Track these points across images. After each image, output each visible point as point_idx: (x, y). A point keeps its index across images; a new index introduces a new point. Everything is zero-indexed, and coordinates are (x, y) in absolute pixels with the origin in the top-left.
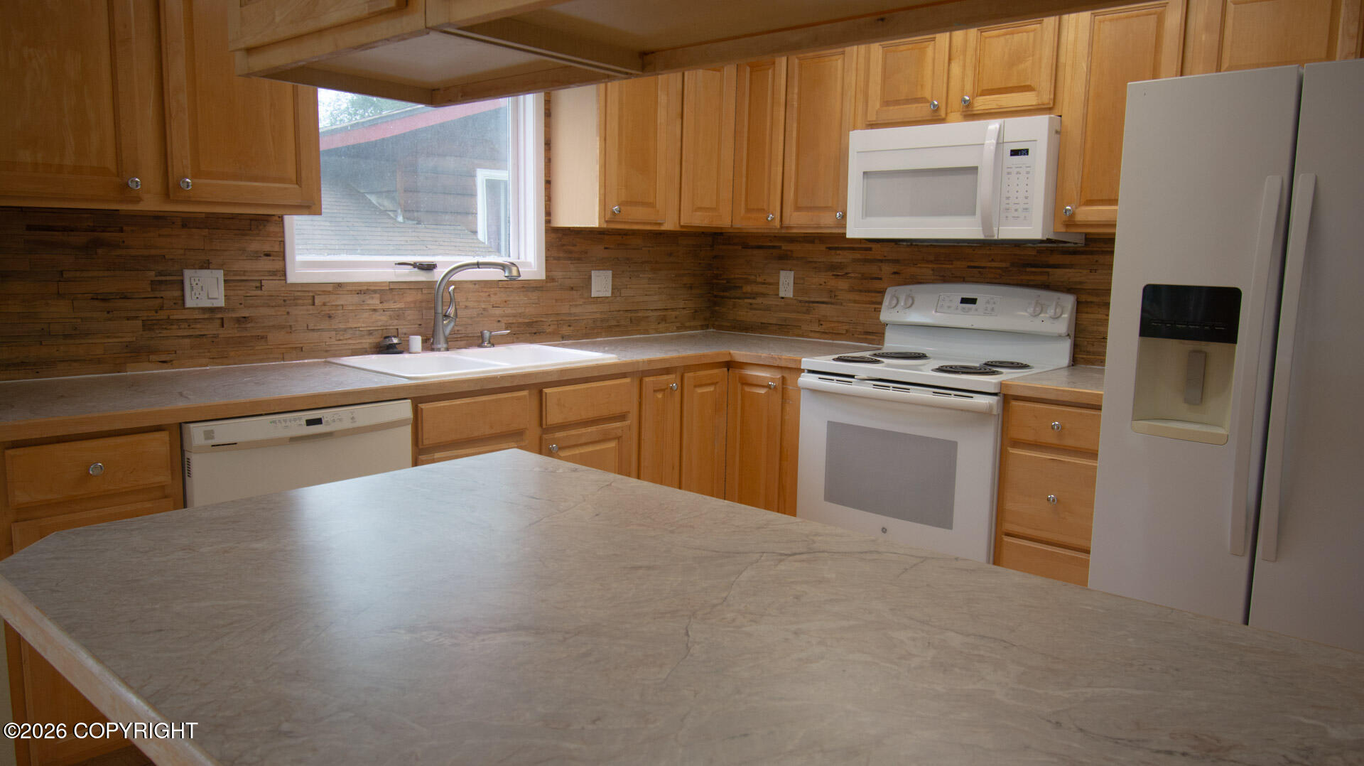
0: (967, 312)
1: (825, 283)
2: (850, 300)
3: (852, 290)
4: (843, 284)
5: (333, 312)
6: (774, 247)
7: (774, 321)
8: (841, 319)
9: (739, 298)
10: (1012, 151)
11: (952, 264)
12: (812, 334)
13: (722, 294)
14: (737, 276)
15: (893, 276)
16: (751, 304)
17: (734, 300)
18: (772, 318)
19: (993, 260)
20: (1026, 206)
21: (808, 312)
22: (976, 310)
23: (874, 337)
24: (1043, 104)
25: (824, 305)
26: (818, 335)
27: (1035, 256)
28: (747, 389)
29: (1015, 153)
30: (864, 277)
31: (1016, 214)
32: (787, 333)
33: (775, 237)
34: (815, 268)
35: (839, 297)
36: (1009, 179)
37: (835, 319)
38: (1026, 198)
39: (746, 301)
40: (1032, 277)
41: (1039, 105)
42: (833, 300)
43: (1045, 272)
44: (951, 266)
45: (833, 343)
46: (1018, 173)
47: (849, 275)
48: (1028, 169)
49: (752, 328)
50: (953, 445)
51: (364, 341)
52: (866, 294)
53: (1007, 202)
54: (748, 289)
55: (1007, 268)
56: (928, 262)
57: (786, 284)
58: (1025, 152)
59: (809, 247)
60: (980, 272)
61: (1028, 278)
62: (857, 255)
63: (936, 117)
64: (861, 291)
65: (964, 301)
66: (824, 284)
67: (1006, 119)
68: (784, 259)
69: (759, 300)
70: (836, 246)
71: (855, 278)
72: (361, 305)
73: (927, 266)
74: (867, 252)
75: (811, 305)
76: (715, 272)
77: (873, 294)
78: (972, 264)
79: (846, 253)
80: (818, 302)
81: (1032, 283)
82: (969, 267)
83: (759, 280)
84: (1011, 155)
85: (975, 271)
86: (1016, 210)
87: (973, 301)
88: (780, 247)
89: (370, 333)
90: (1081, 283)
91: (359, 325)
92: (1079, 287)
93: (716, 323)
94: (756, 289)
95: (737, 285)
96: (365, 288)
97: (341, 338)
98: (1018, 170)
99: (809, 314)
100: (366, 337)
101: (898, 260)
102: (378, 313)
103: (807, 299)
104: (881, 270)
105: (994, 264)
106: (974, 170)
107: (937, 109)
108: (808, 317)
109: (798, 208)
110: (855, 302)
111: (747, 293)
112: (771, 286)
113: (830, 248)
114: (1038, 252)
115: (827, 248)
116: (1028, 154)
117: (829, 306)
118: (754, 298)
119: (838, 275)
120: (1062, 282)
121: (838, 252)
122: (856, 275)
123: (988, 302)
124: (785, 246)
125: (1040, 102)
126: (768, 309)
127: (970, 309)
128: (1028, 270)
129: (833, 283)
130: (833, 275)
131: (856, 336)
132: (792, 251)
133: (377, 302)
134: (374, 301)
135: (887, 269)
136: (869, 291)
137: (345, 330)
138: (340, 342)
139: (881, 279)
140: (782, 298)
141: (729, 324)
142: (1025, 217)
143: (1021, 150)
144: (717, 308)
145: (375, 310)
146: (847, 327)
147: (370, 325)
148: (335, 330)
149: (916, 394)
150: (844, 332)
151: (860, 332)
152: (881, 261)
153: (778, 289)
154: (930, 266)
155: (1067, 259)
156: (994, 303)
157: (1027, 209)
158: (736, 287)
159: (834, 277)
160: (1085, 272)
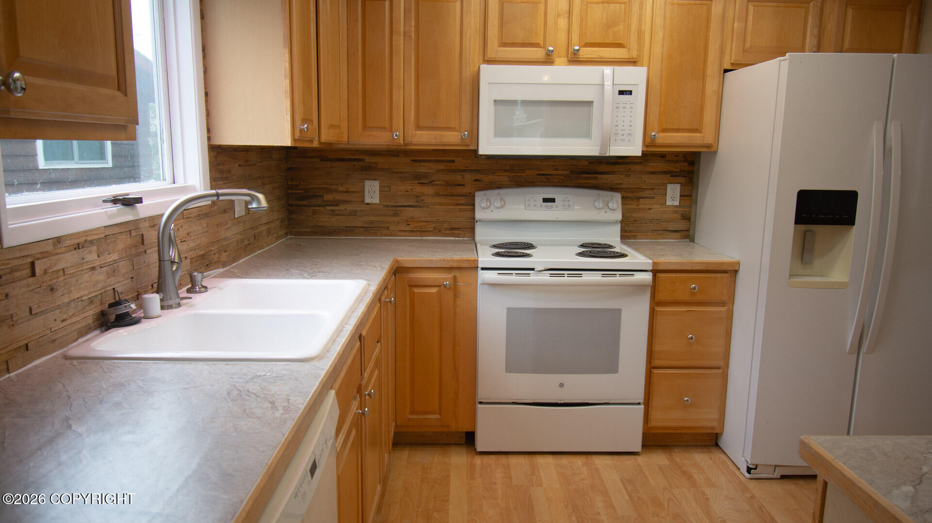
0: (550, 209)
1: (411, 189)
2: (436, 203)
3: (437, 195)
4: (429, 190)
5: (54, 281)
6: (355, 160)
7: (361, 225)
8: (429, 219)
9: (319, 206)
10: (619, 91)
11: (524, 173)
12: (400, 233)
13: (299, 203)
14: (315, 186)
15: (475, 183)
16: (333, 211)
17: (313, 208)
18: (358, 222)
19: (557, 169)
20: (630, 132)
21: (396, 214)
22: (557, 207)
23: (460, 232)
24: (633, 59)
25: (412, 209)
26: (407, 233)
27: (588, 166)
28: (416, 290)
29: (621, 93)
30: (448, 184)
31: (623, 138)
32: (375, 234)
33: (357, 150)
34: (401, 177)
35: (426, 202)
36: (617, 112)
37: (424, 219)
38: (630, 126)
39: (328, 208)
40: (586, 181)
41: (629, 58)
42: (419, 204)
43: (595, 177)
44: (523, 174)
45: (422, 239)
46: (624, 108)
47: (434, 183)
48: (632, 105)
49: (335, 231)
50: (618, 312)
51: (87, 314)
52: (451, 198)
53: (616, 128)
54: (329, 197)
55: (568, 175)
56: (505, 171)
57: (372, 192)
58: (630, 93)
59: (394, 160)
60: (547, 178)
61: (583, 181)
62: (441, 166)
63: (548, 60)
64: (446, 195)
65: (545, 200)
66: (410, 191)
67: (615, 67)
68: (369, 171)
69: (341, 207)
70: (420, 158)
71: (441, 185)
72: (82, 264)
73: (504, 174)
74: (451, 164)
75: (398, 209)
76: (289, 183)
77: (457, 198)
78: (541, 172)
79: (430, 165)
80: (404, 206)
81: (586, 185)
82: (538, 175)
83: (340, 188)
84: (619, 94)
85: (543, 177)
86: (623, 135)
87: (552, 200)
88: (363, 160)
89: (91, 301)
90: (620, 184)
91: (82, 293)
92: (618, 187)
93: (294, 230)
94: (338, 197)
95: (317, 194)
96: (83, 239)
97: (65, 316)
98: (624, 105)
99: (397, 216)
100: (88, 308)
101: (480, 170)
102: (96, 272)
103: (394, 204)
104: (464, 178)
105: (559, 172)
106: (590, 103)
107: (549, 54)
108: (396, 219)
109: (419, 127)
110: (440, 204)
111: (327, 201)
112: (355, 194)
113: (414, 161)
114: (590, 163)
115: (411, 160)
116: (631, 94)
117: (416, 209)
118: (337, 205)
119: (422, 183)
120: (607, 184)
121: (423, 164)
122: (441, 182)
123: (564, 201)
124: (368, 159)
125: (630, 57)
126: (354, 213)
127: (552, 206)
128: (583, 176)
129: (419, 189)
130: (419, 183)
131: (443, 232)
132: (376, 163)
133: (94, 256)
134: (91, 256)
135: (469, 177)
136: (452, 195)
137: (69, 303)
138: (66, 323)
139: (464, 185)
140: (367, 204)
141: (309, 230)
142: (629, 140)
143: (626, 91)
144: (294, 216)
145: (93, 269)
146: (434, 225)
147: (92, 290)
148: (59, 307)
149: (587, 277)
150: (433, 230)
151: (446, 228)
152: (464, 171)
153: (364, 196)
154: (507, 174)
155: (609, 168)
156: (569, 201)
157: (630, 134)
158: (315, 196)
159: (420, 185)
160: (622, 177)
